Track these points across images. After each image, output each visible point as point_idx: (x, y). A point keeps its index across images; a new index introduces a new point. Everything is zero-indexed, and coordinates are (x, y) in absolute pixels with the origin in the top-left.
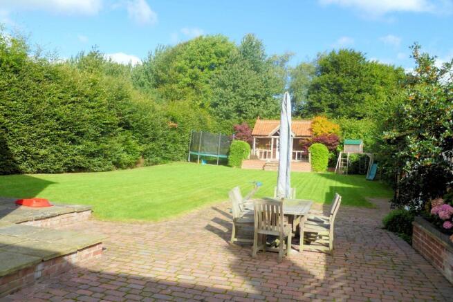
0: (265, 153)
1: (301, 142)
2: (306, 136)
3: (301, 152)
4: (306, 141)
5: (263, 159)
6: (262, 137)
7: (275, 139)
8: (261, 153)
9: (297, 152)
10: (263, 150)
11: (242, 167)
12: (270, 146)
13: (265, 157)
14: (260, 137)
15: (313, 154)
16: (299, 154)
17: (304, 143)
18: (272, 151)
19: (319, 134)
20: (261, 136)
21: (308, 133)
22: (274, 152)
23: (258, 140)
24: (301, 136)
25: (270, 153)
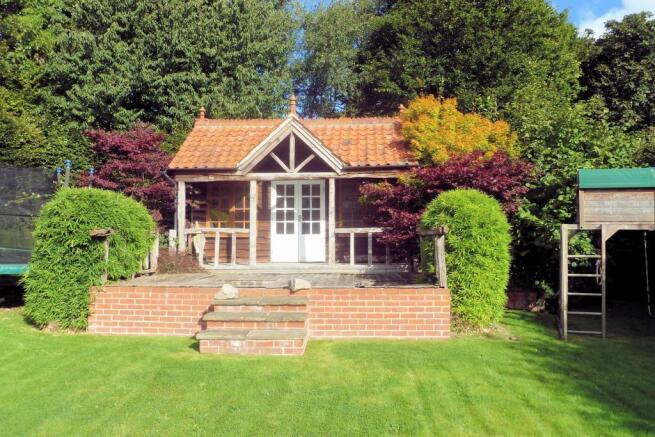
0: (227, 241)
1: (365, 190)
2: (388, 168)
3: (371, 231)
4: (390, 189)
5: (216, 264)
6: (211, 178)
7: (265, 186)
8: (210, 240)
9: (353, 232)
10: (219, 232)
11: (94, 328)
12: (247, 215)
13: (227, 256)
14: (202, 179)
15: (453, 240)
16: (361, 240)
17: (378, 196)
18: (252, 231)
19: (442, 156)
20: (206, 172)
21: (394, 158)
22: (264, 236)
23: (198, 191)
24: (368, 169)
25: (243, 241)
